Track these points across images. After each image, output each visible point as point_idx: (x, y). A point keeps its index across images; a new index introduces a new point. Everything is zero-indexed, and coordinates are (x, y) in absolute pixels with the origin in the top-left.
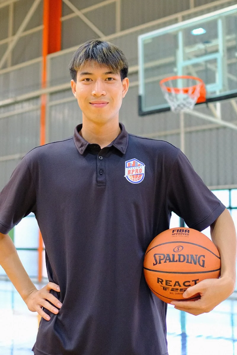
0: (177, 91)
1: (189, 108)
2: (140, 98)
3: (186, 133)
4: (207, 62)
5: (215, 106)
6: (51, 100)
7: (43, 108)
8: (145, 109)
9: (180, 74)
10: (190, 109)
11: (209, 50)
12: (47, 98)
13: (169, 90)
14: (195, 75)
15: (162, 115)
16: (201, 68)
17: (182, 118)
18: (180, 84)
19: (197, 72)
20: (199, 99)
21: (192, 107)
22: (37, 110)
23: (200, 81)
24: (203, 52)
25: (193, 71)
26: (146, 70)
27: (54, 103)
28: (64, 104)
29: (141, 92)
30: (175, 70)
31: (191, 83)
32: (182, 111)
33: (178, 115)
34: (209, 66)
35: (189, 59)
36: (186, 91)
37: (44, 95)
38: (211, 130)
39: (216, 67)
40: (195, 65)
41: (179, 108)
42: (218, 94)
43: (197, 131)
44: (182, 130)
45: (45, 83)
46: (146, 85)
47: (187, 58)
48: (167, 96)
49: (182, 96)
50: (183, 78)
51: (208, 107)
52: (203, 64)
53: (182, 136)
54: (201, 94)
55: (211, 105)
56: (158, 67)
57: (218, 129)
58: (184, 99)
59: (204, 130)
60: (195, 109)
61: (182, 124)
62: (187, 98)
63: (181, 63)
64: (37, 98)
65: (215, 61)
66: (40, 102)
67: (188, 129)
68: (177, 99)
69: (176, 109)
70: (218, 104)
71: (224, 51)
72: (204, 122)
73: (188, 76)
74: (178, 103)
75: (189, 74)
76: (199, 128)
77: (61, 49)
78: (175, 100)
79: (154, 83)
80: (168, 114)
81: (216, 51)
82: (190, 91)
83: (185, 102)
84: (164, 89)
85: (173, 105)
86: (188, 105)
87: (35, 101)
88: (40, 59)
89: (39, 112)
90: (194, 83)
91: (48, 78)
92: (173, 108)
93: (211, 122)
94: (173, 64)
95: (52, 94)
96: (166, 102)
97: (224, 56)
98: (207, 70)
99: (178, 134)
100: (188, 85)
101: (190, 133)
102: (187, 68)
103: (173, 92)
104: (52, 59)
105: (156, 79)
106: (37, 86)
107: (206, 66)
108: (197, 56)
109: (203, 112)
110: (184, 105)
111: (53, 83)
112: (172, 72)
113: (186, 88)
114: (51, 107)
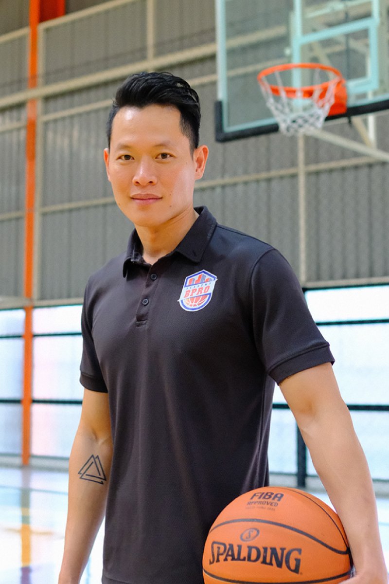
0: (291, 92)
1: (312, 125)
2: (219, 106)
3: (309, 174)
4: (348, 36)
5: (366, 122)
6: (46, 112)
7: (31, 126)
8: (230, 128)
9: (296, 60)
10: (316, 128)
11: (352, 13)
12: (40, 105)
13: (275, 91)
14: (325, 62)
15: (263, 138)
16: (338, 49)
17: (301, 144)
18: (297, 81)
19: (330, 56)
20: (333, 108)
21: (320, 123)
22: (19, 129)
23: (336, 73)
24: (342, 16)
25: (322, 54)
26: (231, 53)
27: (51, 116)
28: (72, 117)
29: (222, 94)
30: (288, 52)
31: (317, 76)
32: (302, 131)
33: (293, 139)
34: (354, 44)
35: (314, 30)
36: (309, 94)
37: (33, 101)
38: (356, 167)
39: (367, 46)
40: (327, 43)
41: (295, 125)
42: (370, 99)
43: (331, 171)
44: (301, 169)
45: (34, 77)
46: (231, 80)
47: (309, 27)
48: (271, 102)
49: (300, 101)
50: (302, 66)
51: (350, 122)
52: (343, 40)
53: (302, 180)
54: (337, 97)
55: (357, 120)
56: (254, 46)
57: (370, 166)
58: (305, 109)
59: (343, 169)
60: (325, 129)
61: (301, 156)
62: (312, 106)
63: (299, 39)
64: (20, 106)
65: (364, 34)
66: (26, 114)
67: (313, 168)
68: (291, 110)
69: (288, 129)
70: (371, 118)
71: (381, 14)
72: (344, 153)
73: (312, 64)
74: (293, 116)
75: (315, 60)
76: (333, 165)
77: (66, 12)
78: (287, 110)
79: (245, 76)
80: (273, 136)
81: (368, 15)
82: (316, 94)
83: (306, 115)
84: (265, 89)
85: (283, 120)
86: (311, 120)
87: (15, 113)
88: (26, 31)
89: (23, 134)
90: (324, 78)
91: (41, 69)
92: (283, 127)
93: (356, 154)
94: (284, 40)
95: (47, 99)
96: (269, 114)
97: (382, 23)
98: (348, 52)
99: (294, 176)
100: (312, 82)
101: (317, 173)
102: (310, 47)
103: (283, 94)
104: (47, 30)
105: (250, 69)
106: (19, 84)
107: (347, 44)
108: (330, 25)
109: (342, 133)
110: (306, 121)
111: (49, 78)
112: (281, 56)
113: (307, 88)
114: (46, 124)
